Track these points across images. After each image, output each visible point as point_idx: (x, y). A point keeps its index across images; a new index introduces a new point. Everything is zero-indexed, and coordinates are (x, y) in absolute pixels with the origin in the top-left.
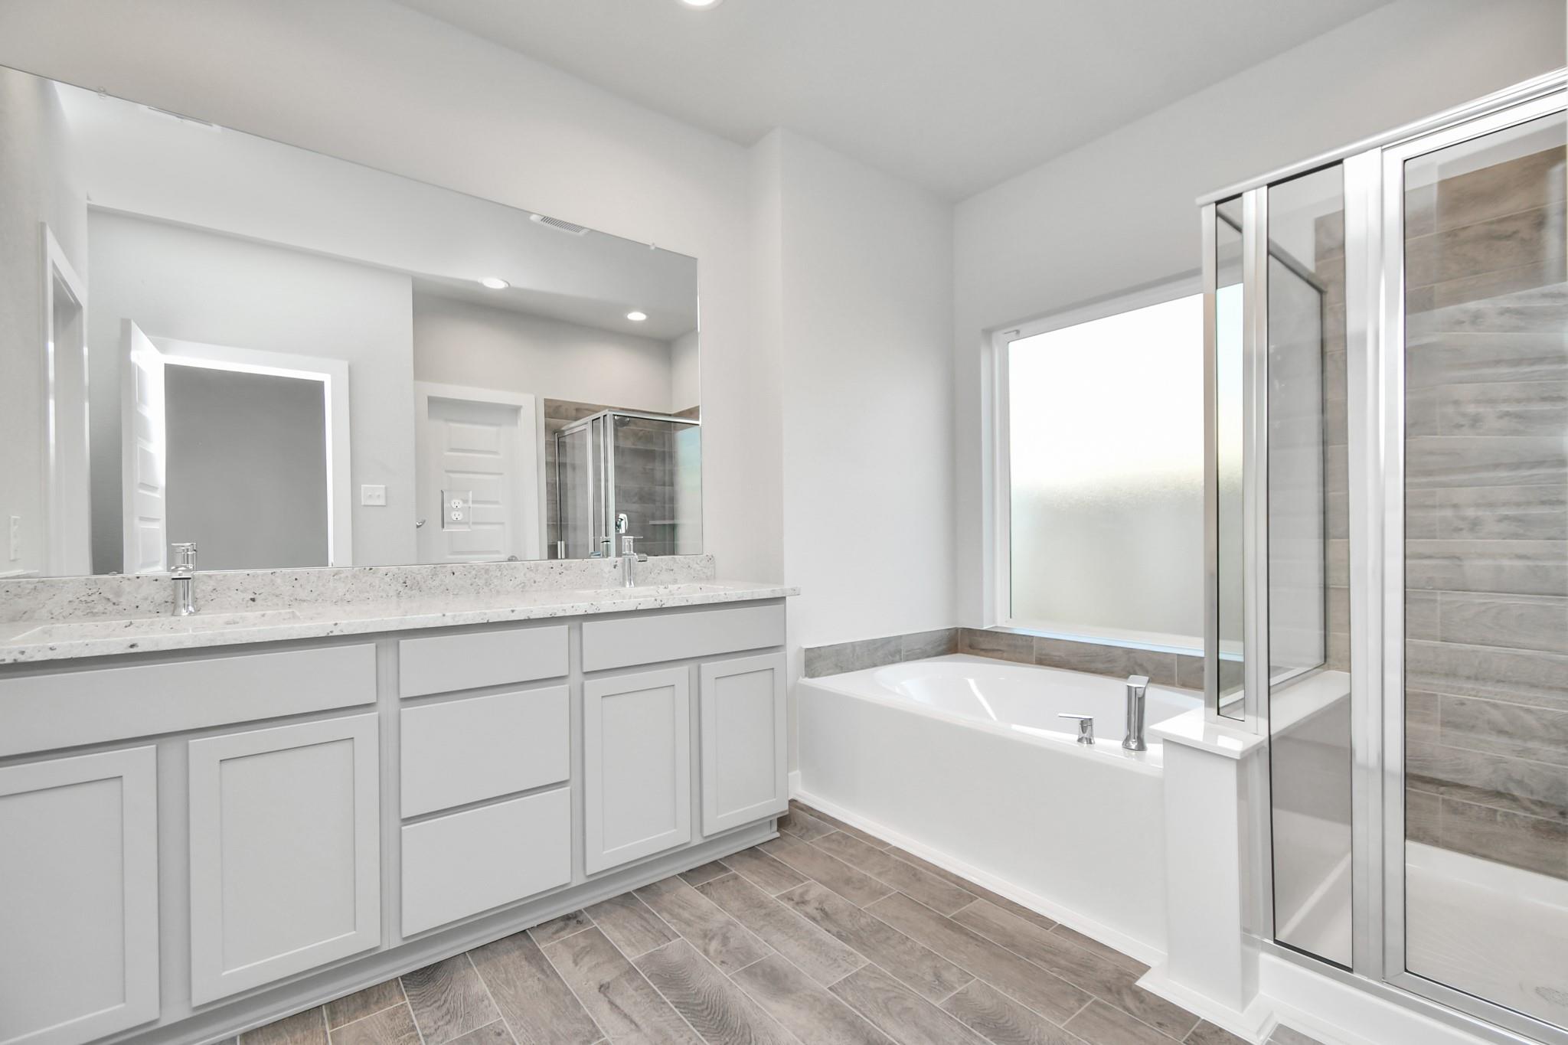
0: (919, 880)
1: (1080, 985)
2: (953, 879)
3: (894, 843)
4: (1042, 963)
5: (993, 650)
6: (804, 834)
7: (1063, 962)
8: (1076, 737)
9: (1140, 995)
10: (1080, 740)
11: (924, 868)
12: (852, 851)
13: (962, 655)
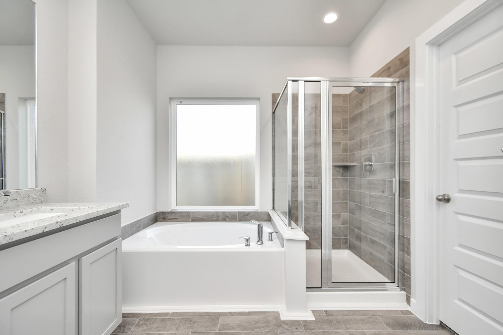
0: (194, 322)
1: (272, 330)
2: (205, 314)
3: (171, 311)
4: (258, 329)
5: (174, 219)
6: (123, 330)
7: (261, 325)
8: (244, 245)
9: (285, 322)
10: (246, 245)
11: (192, 316)
12: (155, 325)
13: (159, 222)
